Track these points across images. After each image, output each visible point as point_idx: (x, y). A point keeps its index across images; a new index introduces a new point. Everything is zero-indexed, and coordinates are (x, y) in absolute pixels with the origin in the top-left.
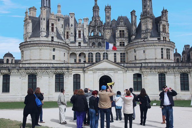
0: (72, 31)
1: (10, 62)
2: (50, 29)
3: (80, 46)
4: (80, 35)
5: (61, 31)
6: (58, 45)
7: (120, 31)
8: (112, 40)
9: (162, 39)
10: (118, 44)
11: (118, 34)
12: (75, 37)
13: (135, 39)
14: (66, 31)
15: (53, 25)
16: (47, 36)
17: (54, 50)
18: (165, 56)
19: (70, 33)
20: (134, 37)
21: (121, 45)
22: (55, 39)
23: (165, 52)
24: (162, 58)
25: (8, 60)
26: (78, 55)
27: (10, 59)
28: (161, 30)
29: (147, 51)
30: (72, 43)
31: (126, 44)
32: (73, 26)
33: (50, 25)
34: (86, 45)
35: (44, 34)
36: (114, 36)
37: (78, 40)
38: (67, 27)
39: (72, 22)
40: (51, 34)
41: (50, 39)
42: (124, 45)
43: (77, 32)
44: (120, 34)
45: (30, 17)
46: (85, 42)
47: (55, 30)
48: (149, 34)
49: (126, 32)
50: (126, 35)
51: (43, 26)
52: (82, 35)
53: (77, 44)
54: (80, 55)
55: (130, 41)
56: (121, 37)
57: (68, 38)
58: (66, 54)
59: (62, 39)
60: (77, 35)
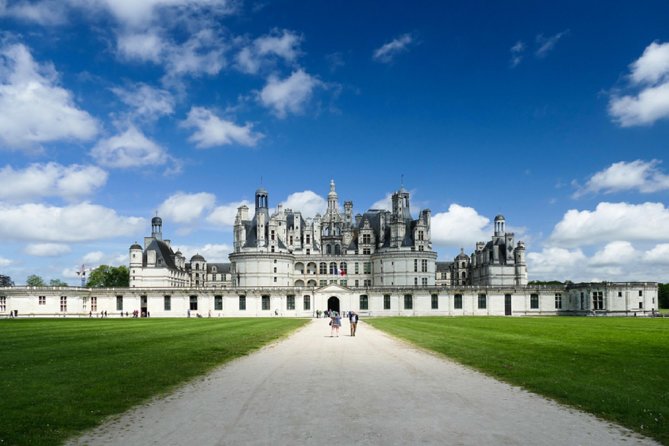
0: (297, 234)
1: (201, 267)
2: (270, 237)
3: (308, 254)
4: (308, 240)
5: (283, 237)
6: (281, 255)
7: (365, 236)
8: (353, 245)
9: (417, 249)
10: (361, 251)
11: (361, 239)
12: (302, 242)
13: (383, 247)
14: (290, 235)
15: (273, 232)
16: (266, 246)
17: (275, 261)
18: (420, 268)
19: (294, 238)
20: (381, 244)
21: (365, 253)
22: (277, 249)
23: (419, 264)
24: (416, 271)
25: (197, 265)
26: (306, 266)
27: (200, 263)
28: (416, 237)
29: (396, 263)
30: (297, 249)
31: (372, 252)
32: (299, 229)
33: (270, 233)
34: (317, 253)
35: (263, 243)
36: (355, 241)
37: (306, 246)
38: (291, 231)
39: (297, 223)
40: (271, 243)
41: (270, 249)
42: (369, 253)
43: (305, 237)
44: (365, 239)
45: (243, 222)
46: (316, 249)
47: (276, 238)
48: (400, 243)
49: (372, 236)
50: (373, 240)
51: (261, 233)
52: (311, 241)
53: (305, 251)
54: (309, 265)
55: (377, 248)
56: (365, 242)
57: (291, 244)
58: (291, 265)
59: (285, 248)
60: (305, 241)
